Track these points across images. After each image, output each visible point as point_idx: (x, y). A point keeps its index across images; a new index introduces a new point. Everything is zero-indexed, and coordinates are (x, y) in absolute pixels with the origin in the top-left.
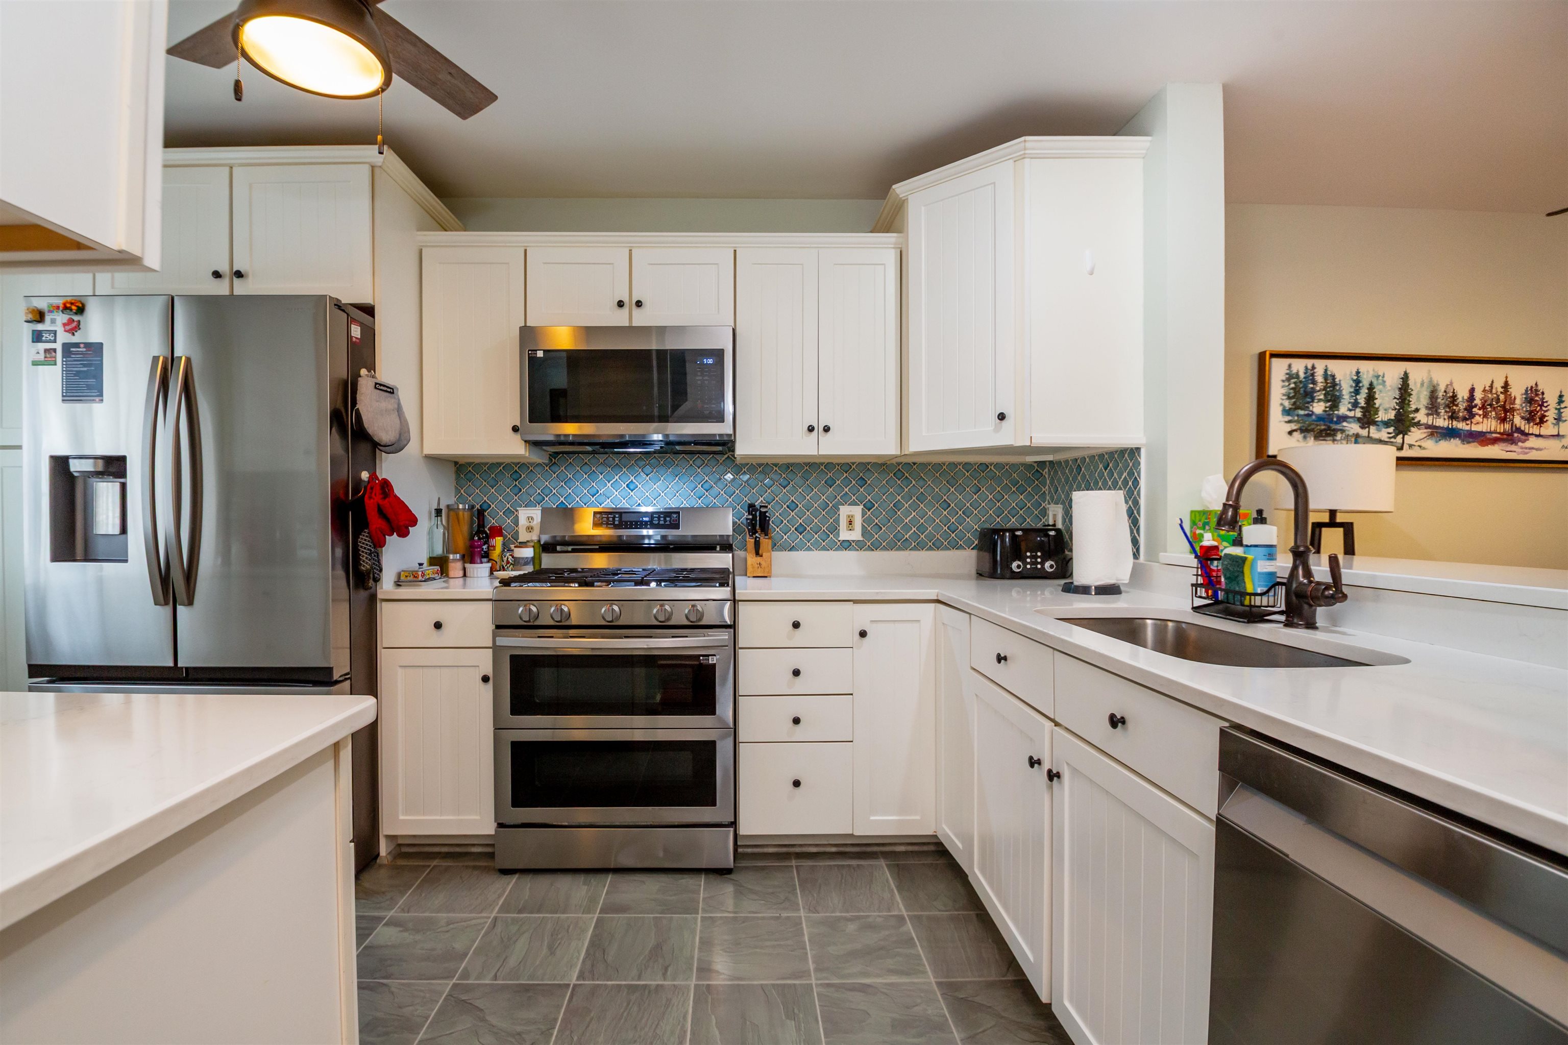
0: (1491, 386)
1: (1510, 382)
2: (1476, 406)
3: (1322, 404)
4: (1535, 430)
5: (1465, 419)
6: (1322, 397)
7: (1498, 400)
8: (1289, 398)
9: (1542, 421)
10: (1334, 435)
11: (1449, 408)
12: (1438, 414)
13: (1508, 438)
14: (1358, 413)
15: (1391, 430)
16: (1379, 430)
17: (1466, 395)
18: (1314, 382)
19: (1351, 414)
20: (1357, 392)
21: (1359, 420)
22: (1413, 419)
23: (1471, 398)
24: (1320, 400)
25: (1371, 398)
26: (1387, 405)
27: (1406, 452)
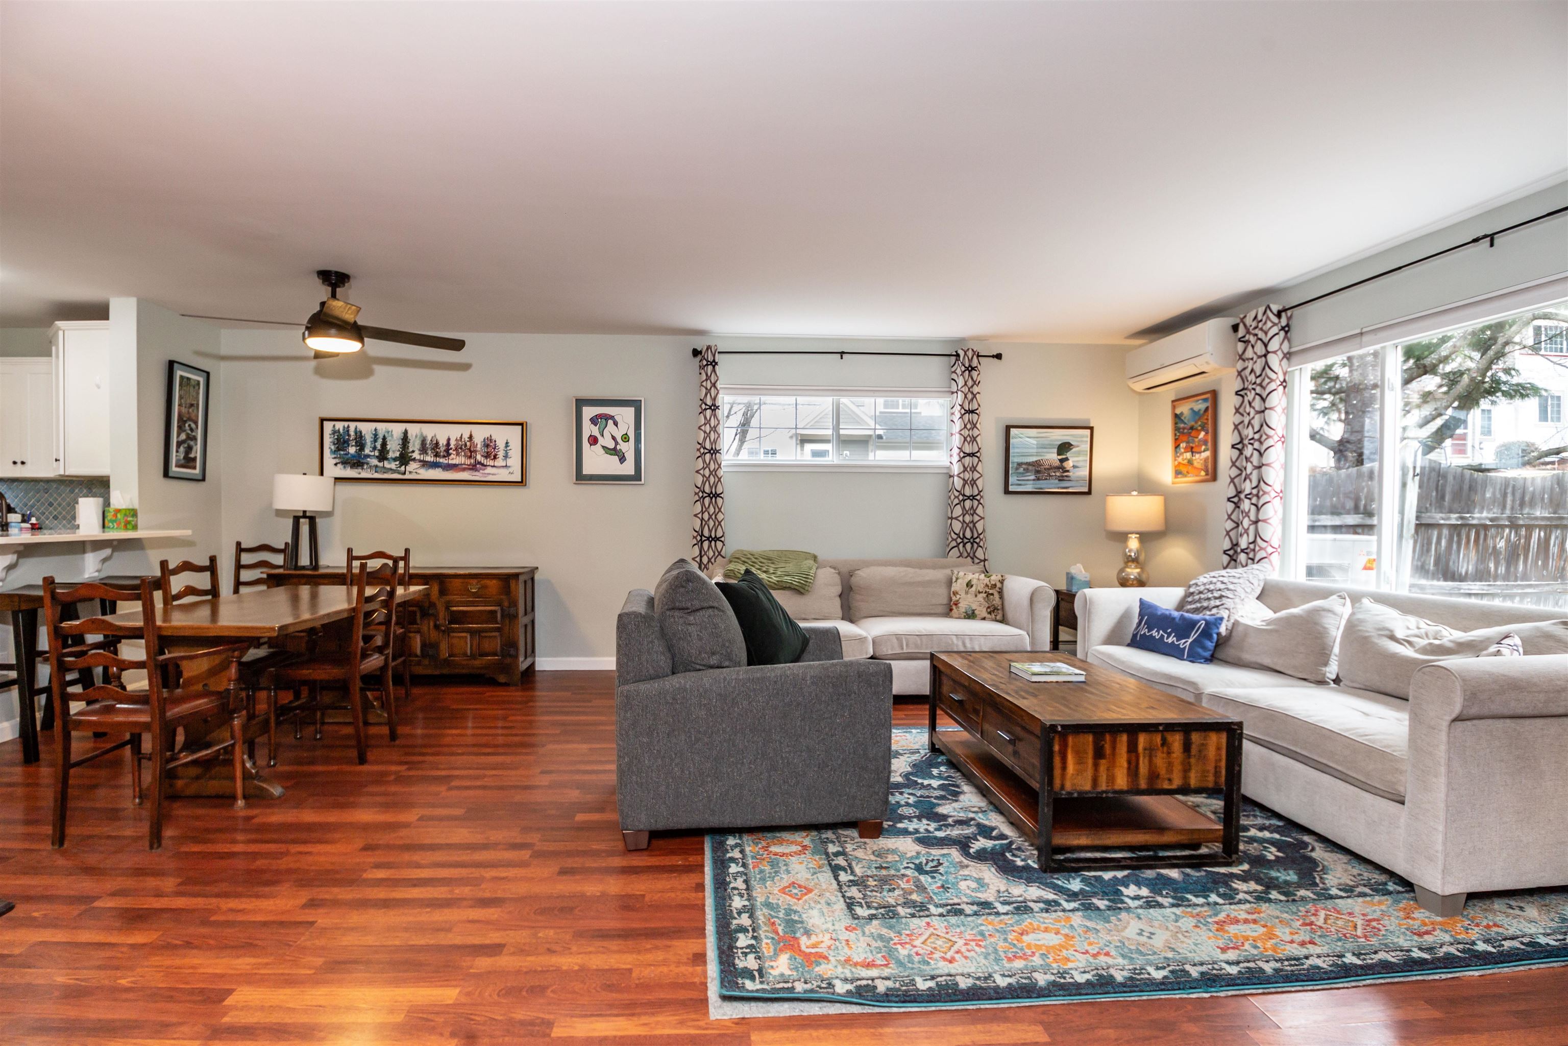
0: (461, 437)
1: (473, 435)
2: (451, 449)
3: (354, 448)
4: (491, 463)
5: (444, 457)
6: (354, 444)
7: (466, 445)
8: (334, 444)
9: (495, 457)
10: (362, 466)
11: (434, 450)
12: (427, 454)
13: (473, 468)
14: (377, 453)
15: (397, 463)
16: (390, 463)
17: (445, 443)
18: (349, 435)
19: (372, 454)
20: (375, 441)
21: (377, 457)
22: (411, 456)
23: (448, 444)
24: (353, 446)
25: (384, 444)
26: (394, 448)
27: (407, 476)
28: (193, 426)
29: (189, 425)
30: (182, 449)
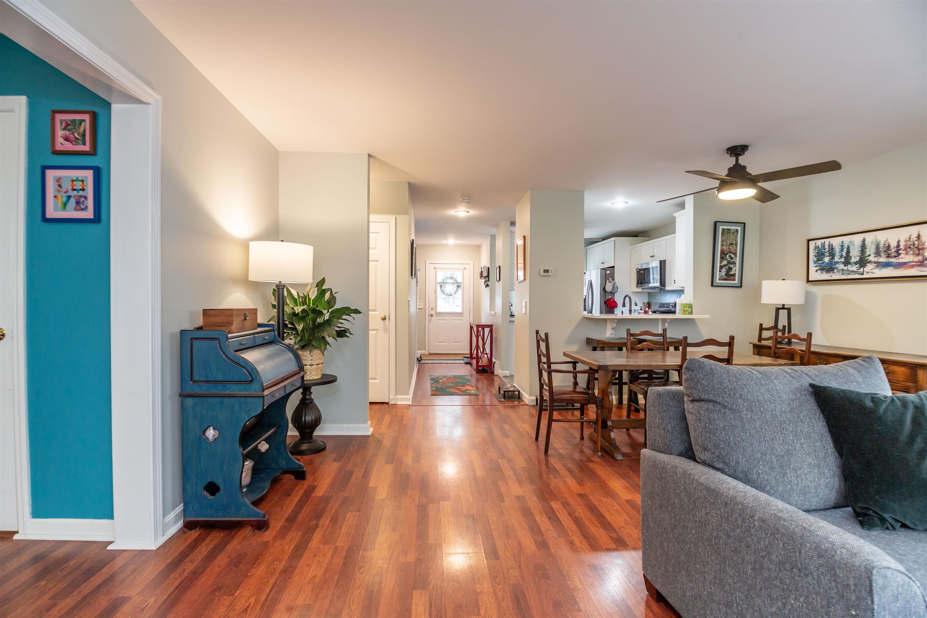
1: (921, 234)
2: (901, 249)
3: (828, 258)
5: (895, 257)
6: (828, 255)
7: (914, 245)
8: (816, 257)
10: (833, 270)
11: (887, 252)
12: (880, 256)
13: (922, 264)
14: (843, 260)
15: (858, 266)
16: (852, 267)
17: (896, 245)
18: (825, 249)
19: (840, 260)
20: (842, 251)
21: (843, 263)
22: (868, 259)
23: (898, 246)
24: (827, 256)
25: (848, 252)
26: (855, 256)
27: (865, 276)
28: (733, 256)
29: (730, 256)
30: (724, 270)
